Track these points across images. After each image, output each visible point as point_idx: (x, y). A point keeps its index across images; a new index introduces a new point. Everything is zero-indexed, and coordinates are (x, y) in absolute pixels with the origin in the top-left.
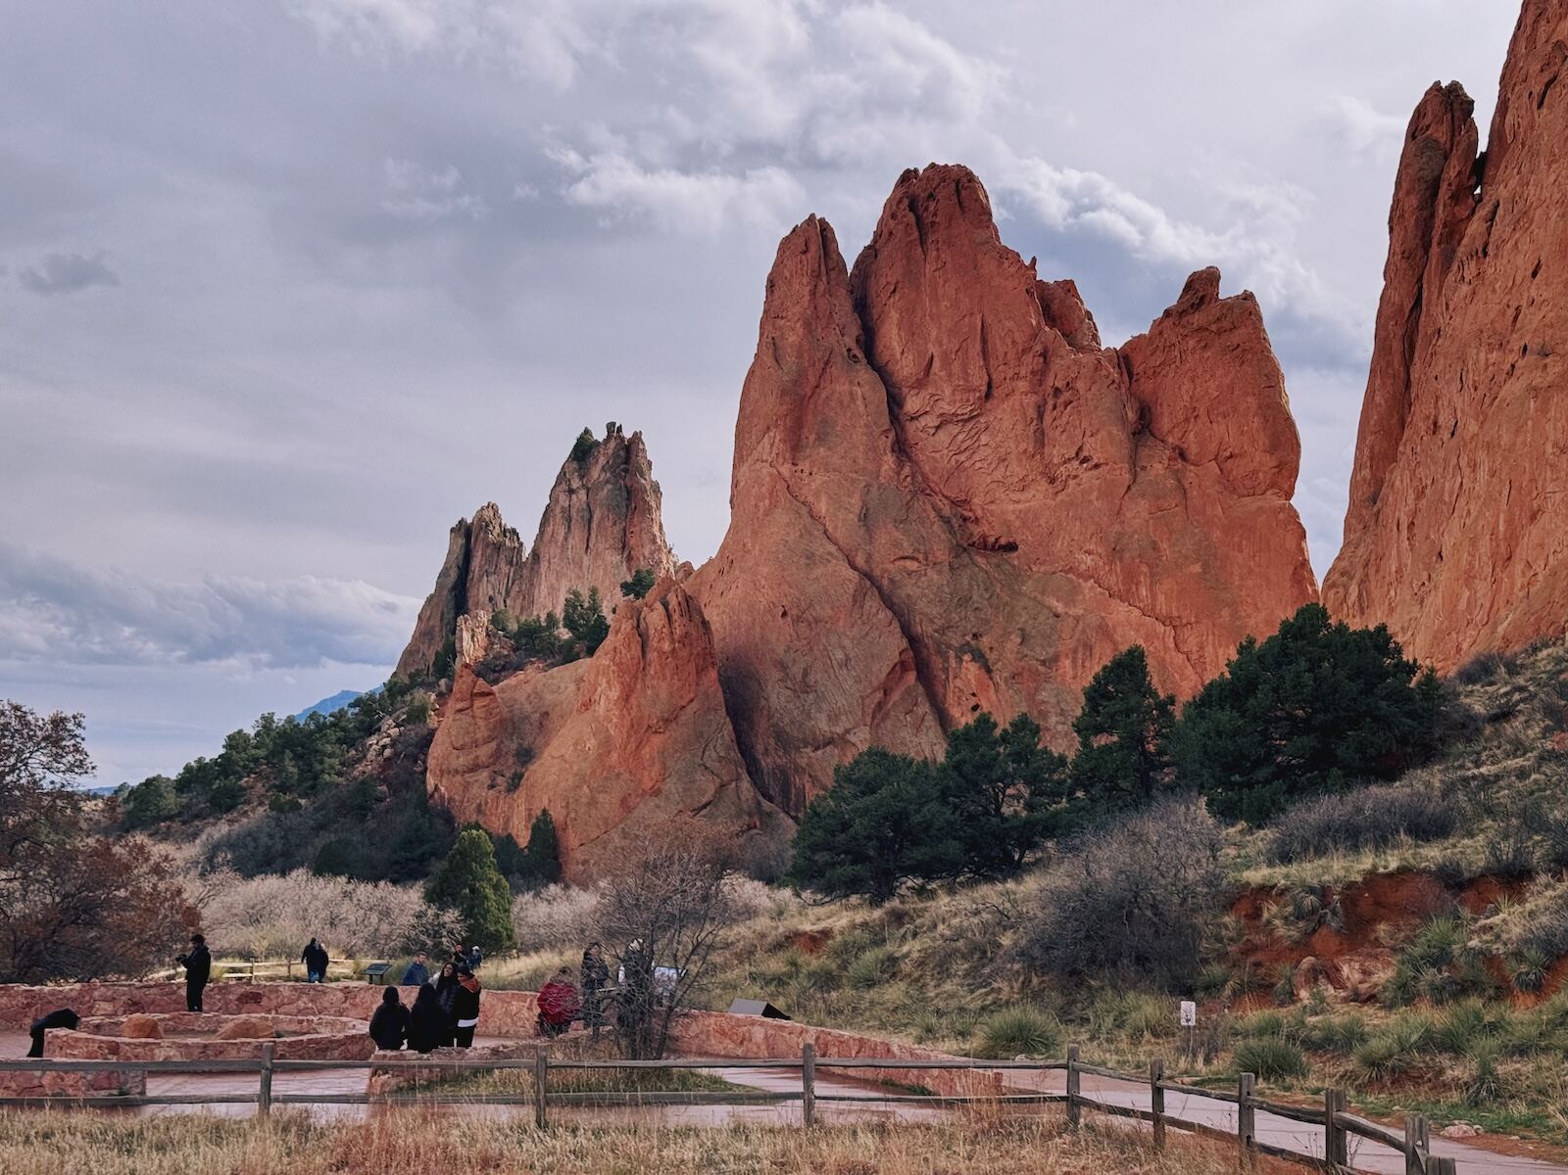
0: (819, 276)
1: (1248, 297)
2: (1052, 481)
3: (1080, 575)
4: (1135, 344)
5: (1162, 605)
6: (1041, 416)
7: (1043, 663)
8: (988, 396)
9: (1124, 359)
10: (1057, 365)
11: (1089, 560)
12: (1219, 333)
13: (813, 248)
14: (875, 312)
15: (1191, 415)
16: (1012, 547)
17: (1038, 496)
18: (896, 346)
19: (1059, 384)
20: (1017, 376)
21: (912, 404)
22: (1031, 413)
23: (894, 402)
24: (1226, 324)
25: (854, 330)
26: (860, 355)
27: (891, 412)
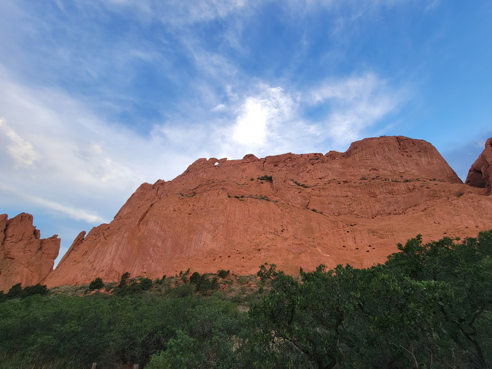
0: (2, 221)
1: (60, 239)
2: (24, 252)
3: (22, 264)
4: (44, 239)
5: (32, 269)
6: (27, 245)
7: (10, 274)
8: (20, 241)
9: (42, 240)
10: (32, 239)
11: (24, 263)
12: (55, 241)
13: (3, 217)
14: (9, 227)
15: (47, 249)
16: (14, 259)
17: (21, 254)
18: (10, 232)
19: (31, 242)
20: (26, 239)
21: (8, 239)
22: (26, 244)
23: (5, 238)
24: (56, 241)
25: (4, 228)
26: (3, 231)
27: (4, 239)
